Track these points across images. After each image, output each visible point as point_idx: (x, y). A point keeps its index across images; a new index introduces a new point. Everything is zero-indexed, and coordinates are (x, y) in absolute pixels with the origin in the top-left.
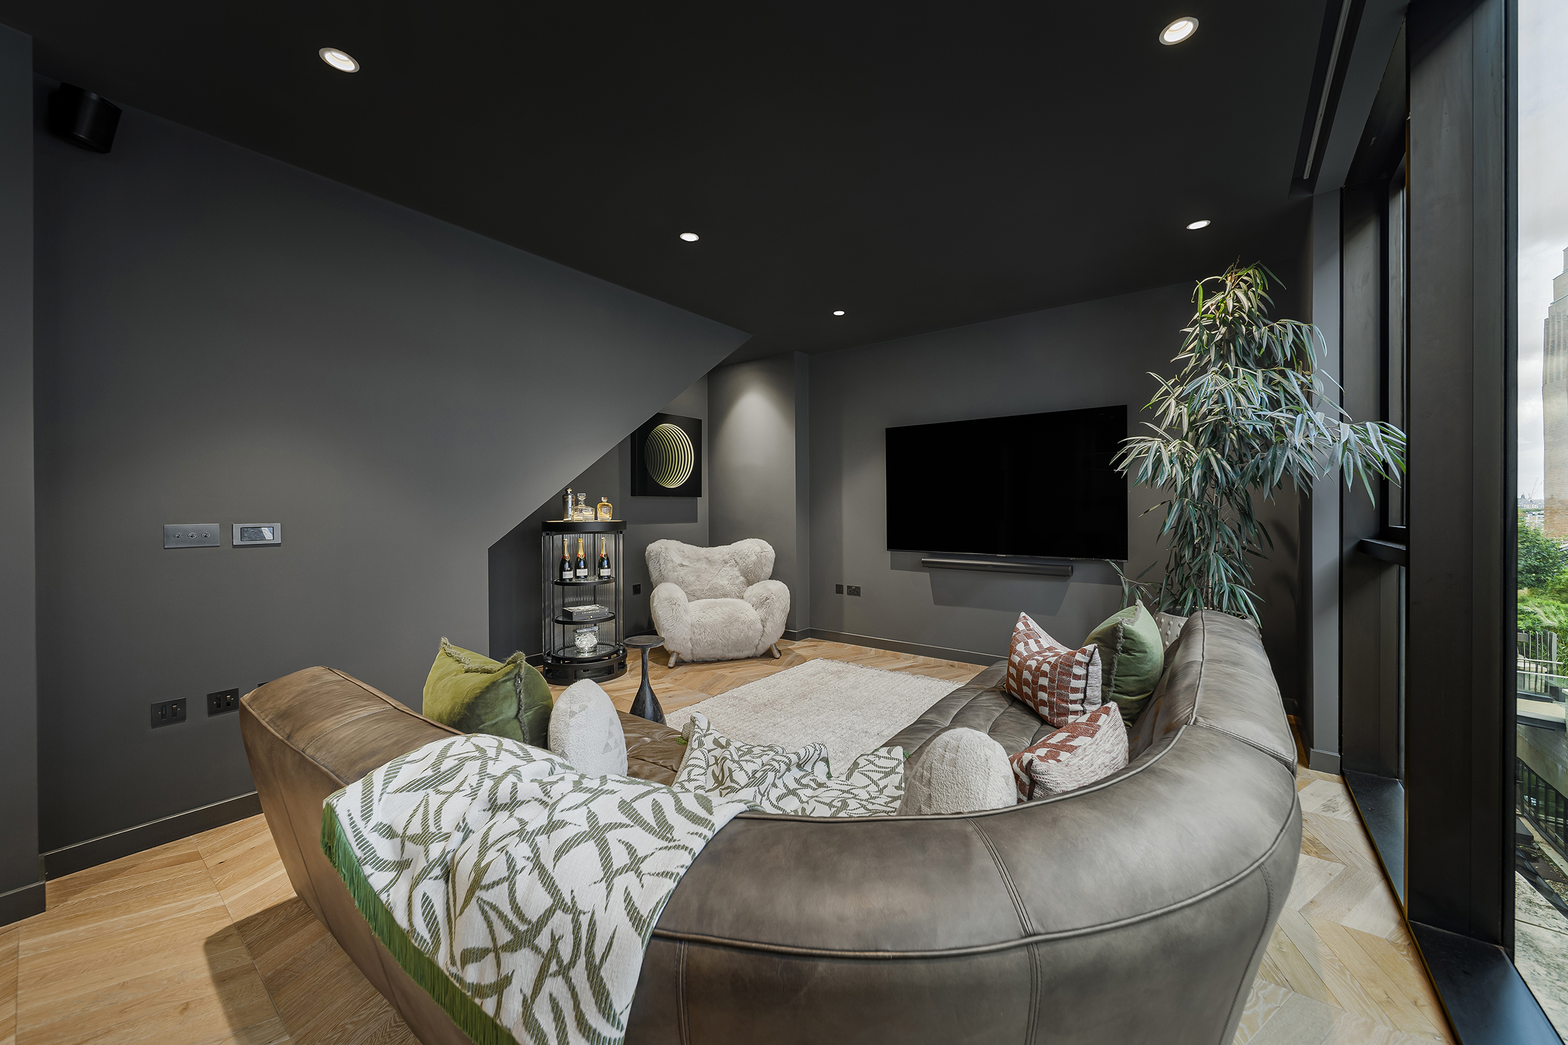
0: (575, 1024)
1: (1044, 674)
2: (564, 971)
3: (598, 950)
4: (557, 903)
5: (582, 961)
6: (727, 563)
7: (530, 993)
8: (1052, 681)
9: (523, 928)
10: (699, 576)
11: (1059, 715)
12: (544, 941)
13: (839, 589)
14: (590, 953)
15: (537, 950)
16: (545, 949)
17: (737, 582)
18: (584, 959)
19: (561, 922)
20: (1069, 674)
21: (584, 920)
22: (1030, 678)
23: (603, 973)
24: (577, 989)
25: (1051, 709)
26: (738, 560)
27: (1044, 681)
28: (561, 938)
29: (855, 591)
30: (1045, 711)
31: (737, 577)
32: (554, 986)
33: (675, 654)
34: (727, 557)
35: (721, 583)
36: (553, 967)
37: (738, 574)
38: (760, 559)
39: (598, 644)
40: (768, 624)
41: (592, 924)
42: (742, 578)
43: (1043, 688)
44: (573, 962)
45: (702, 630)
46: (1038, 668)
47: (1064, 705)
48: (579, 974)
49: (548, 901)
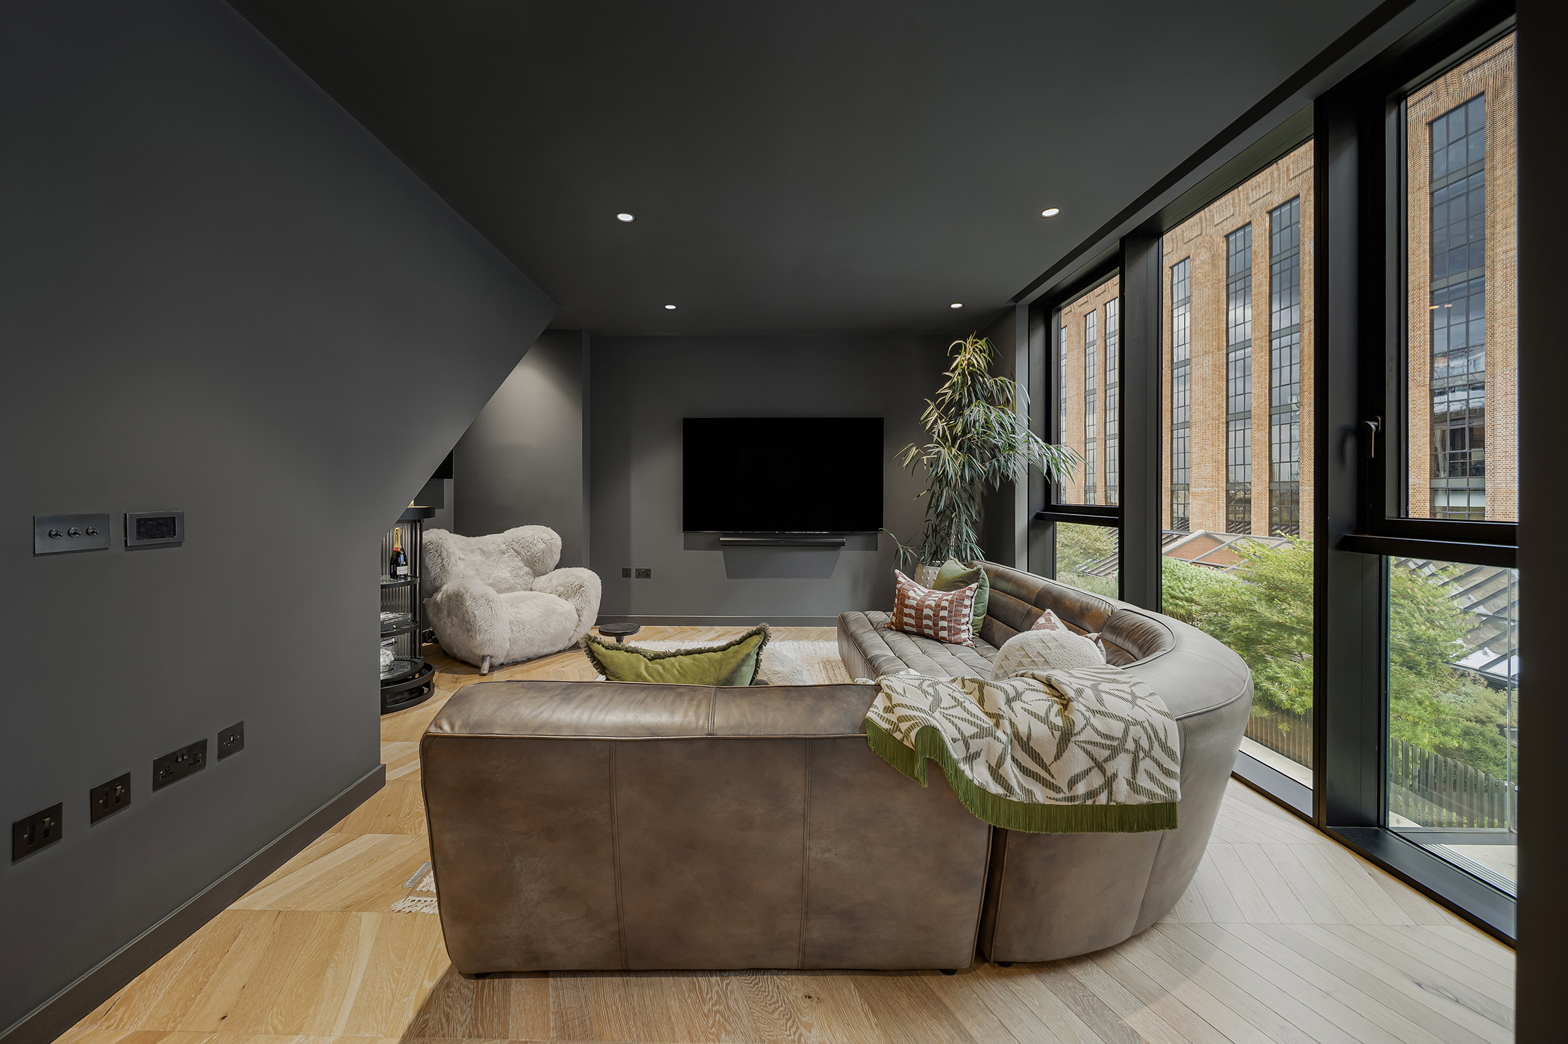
0: (1164, 776)
1: (944, 608)
2: (1148, 754)
3: (1162, 735)
4: (1128, 724)
5: (1156, 744)
6: (504, 553)
7: (1130, 776)
8: (950, 612)
9: (1115, 743)
10: (477, 570)
11: (954, 634)
12: (1130, 745)
13: (626, 573)
14: (1159, 740)
15: (1127, 751)
16: (1132, 749)
17: (521, 573)
18: (1157, 743)
19: (1134, 731)
20: (961, 605)
21: (1146, 724)
22: (931, 613)
23: (1169, 745)
24: (1159, 759)
25: (950, 631)
26: (519, 549)
27: (944, 613)
28: (1140, 738)
29: (645, 574)
30: (944, 634)
31: (521, 568)
32: (1145, 764)
33: (488, 658)
34: (503, 547)
35: (503, 576)
36: (1141, 754)
37: (521, 564)
38: (550, 546)
39: (395, 660)
40: (584, 613)
41: (1151, 726)
42: (527, 569)
43: (943, 618)
44: (1151, 747)
45: (521, 627)
46: (938, 605)
47: (959, 627)
48: (1157, 752)
49: (1123, 725)
